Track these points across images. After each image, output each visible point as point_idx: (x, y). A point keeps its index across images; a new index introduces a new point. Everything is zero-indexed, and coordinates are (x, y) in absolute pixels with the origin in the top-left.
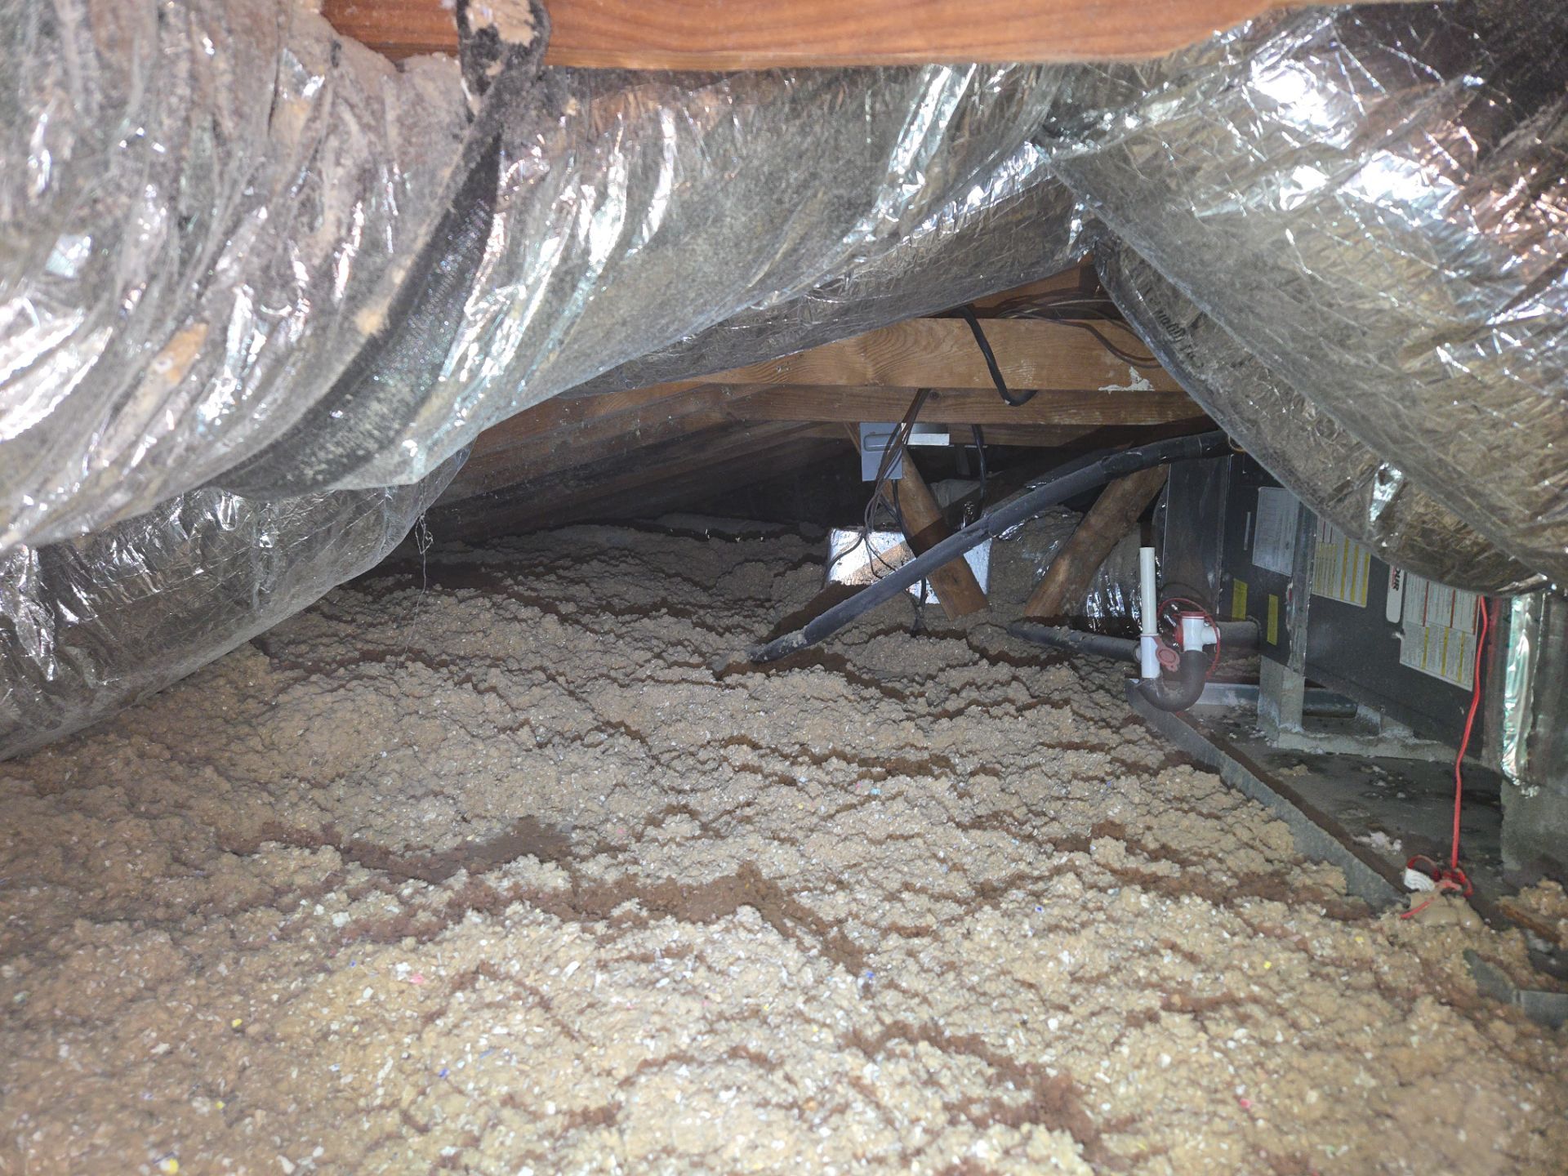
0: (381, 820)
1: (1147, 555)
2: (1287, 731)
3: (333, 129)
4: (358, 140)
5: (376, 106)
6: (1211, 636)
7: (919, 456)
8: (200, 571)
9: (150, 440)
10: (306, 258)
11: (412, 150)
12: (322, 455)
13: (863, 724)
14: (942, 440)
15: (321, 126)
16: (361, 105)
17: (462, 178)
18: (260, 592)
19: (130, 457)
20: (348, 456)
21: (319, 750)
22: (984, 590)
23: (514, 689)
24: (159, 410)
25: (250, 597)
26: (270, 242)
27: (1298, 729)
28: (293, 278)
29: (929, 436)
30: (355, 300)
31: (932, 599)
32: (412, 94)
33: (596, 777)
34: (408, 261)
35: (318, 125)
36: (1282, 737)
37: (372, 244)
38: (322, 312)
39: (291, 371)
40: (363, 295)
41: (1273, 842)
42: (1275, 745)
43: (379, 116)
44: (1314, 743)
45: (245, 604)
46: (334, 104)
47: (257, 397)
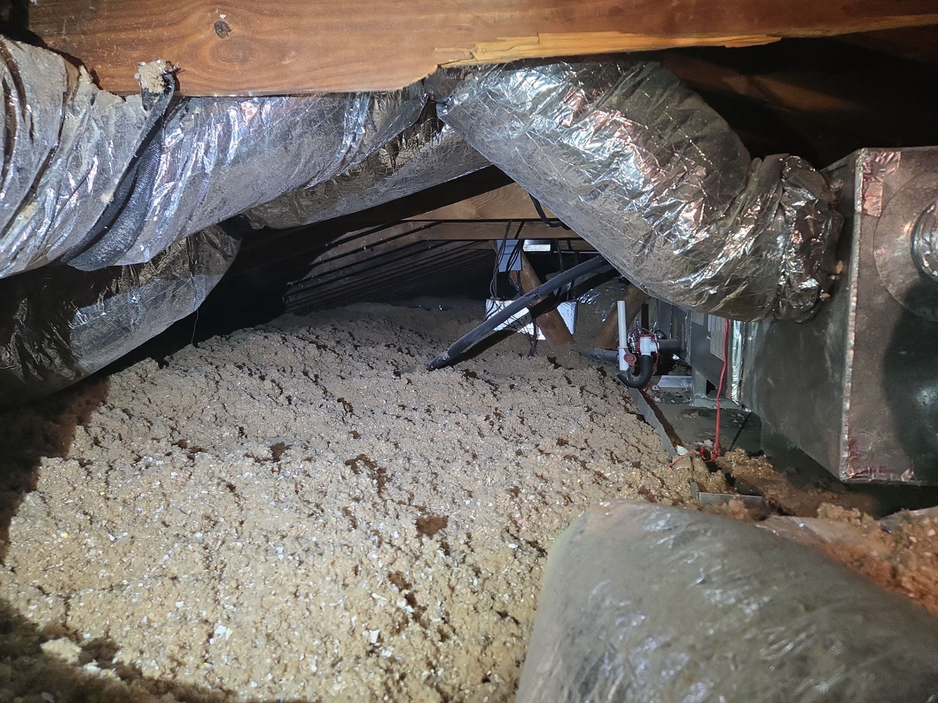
0: (203, 436)
1: (621, 304)
2: (698, 397)
3: (87, 129)
4: (97, 133)
5: (105, 120)
6: (654, 348)
7: (531, 257)
8: (104, 314)
9: (18, 243)
10: (74, 177)
11: (119, 135)
12: (103, 250)
13: (465, 395)
14: (547, 248)
15: (82, 129)
16: (100, 119)
17: (140, 144)
18: (134, 324)
19: (11, 249)
20: (113, 251)
21: (175, 404)
22: (572, 333)
23: (284, 379)
24: (21, 233)
25: (130, 326)
26: (60, 172)
27: (704, 396)
28: (70, 185)
29: (539, 246)
30: (97, 191)
31: (541, 337)
32: (121, 113)
33: (314, 418)
34: (120, 175)
35: (82, 128)
36: (696, 401)
37: (102, 170)
38: (84, 196)
39: (74, 219)
40: (101, 189)
41: (650, 444)
42: (693, 405)
43: (106, 123)
44: (713, 403)
45: (127, 329)
46: (89, 120)
47: (61, 227)
